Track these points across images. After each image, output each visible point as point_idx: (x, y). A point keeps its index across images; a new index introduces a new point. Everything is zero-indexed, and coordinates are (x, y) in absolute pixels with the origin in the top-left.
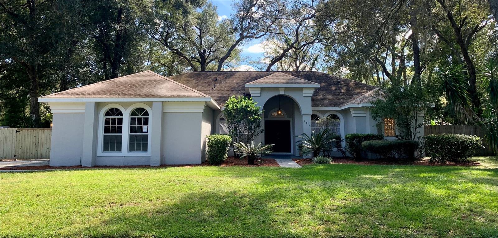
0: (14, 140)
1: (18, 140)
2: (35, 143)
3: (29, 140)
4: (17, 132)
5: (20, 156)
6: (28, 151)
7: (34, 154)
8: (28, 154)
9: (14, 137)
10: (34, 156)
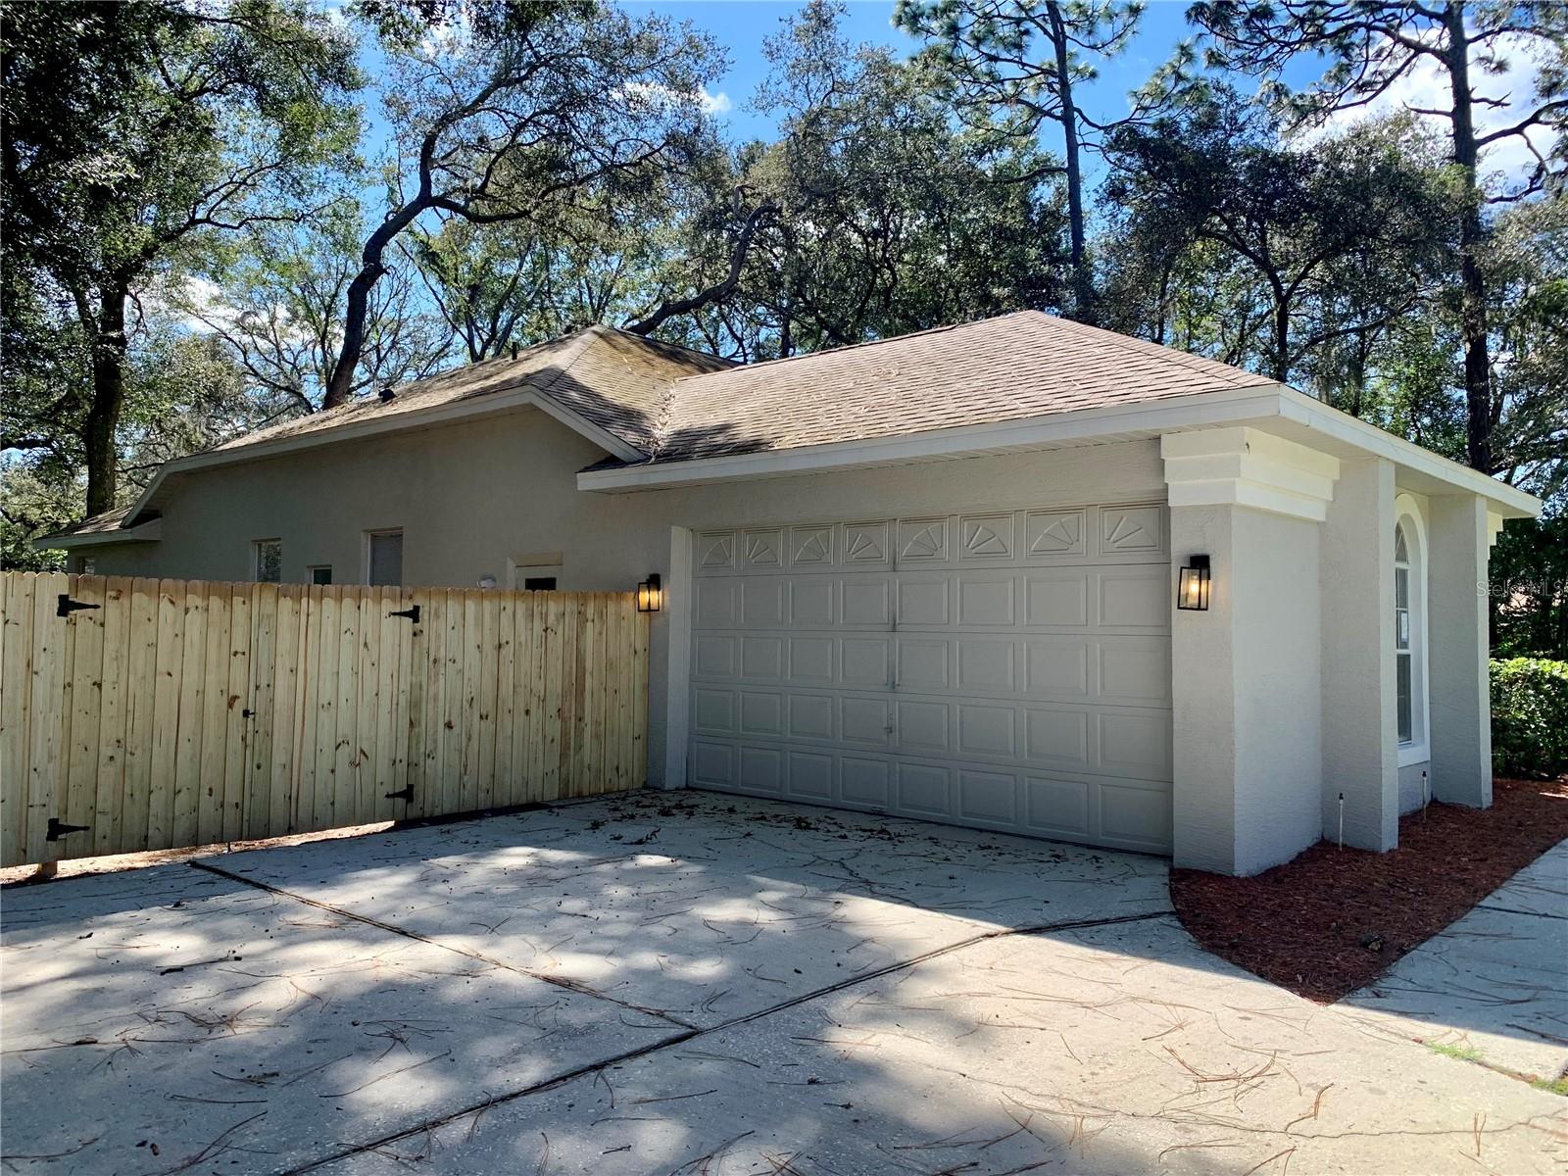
0: (40, 685)
1: (82, 684)
2: (239, 707)
3: (191, 679)
4: (65, 606)
5: (103, 825)
6: (185, 777)
7: (232, 797)
8: (183, 799)
9: (41, 662)
10: (231, 815)
